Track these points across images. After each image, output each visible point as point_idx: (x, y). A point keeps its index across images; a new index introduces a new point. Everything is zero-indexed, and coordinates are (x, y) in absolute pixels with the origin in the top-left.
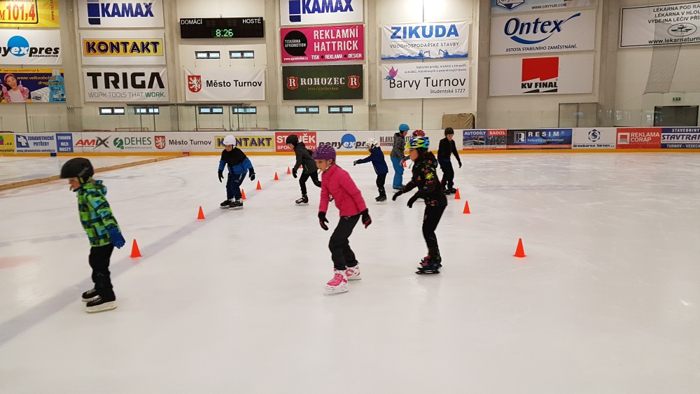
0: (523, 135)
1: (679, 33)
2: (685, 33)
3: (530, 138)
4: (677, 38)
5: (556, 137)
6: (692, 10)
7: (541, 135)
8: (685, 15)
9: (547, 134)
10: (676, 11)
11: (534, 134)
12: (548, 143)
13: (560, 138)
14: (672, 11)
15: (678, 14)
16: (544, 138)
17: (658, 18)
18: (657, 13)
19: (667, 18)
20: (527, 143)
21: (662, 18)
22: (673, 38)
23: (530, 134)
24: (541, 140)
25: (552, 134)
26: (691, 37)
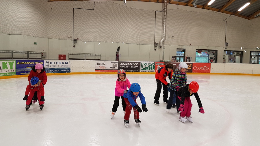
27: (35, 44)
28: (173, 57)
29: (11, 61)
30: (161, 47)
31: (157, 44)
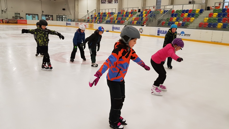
28: (13, 17)
30: (5, 12)
31: (3, 11)
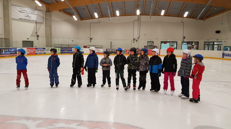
0: (4, 50)
1: (27, 17)
2: (29, 18)
3: (6, 52)
4: (27, 19)
5: (13, 51)
6: (30, 11)
7: (9, 50)
8: (28, 12)
9: (11, 50)
10: (26, 10)
11: (7, 50)
12: (11, 54)
13: (14, 51)
14: (25, 10)
15: (27, 11)
16: (10, 52)
17: (21, 11)
18: (21, 9)
19: (24, 11)
20: (5, 54)
21: (23, 11)
22: (26, 19)
23: (6, 50)
24: (9, 53)
25: (12, 50)
26: (31, 19)
27: (73, 41)
29: (59, 48)
